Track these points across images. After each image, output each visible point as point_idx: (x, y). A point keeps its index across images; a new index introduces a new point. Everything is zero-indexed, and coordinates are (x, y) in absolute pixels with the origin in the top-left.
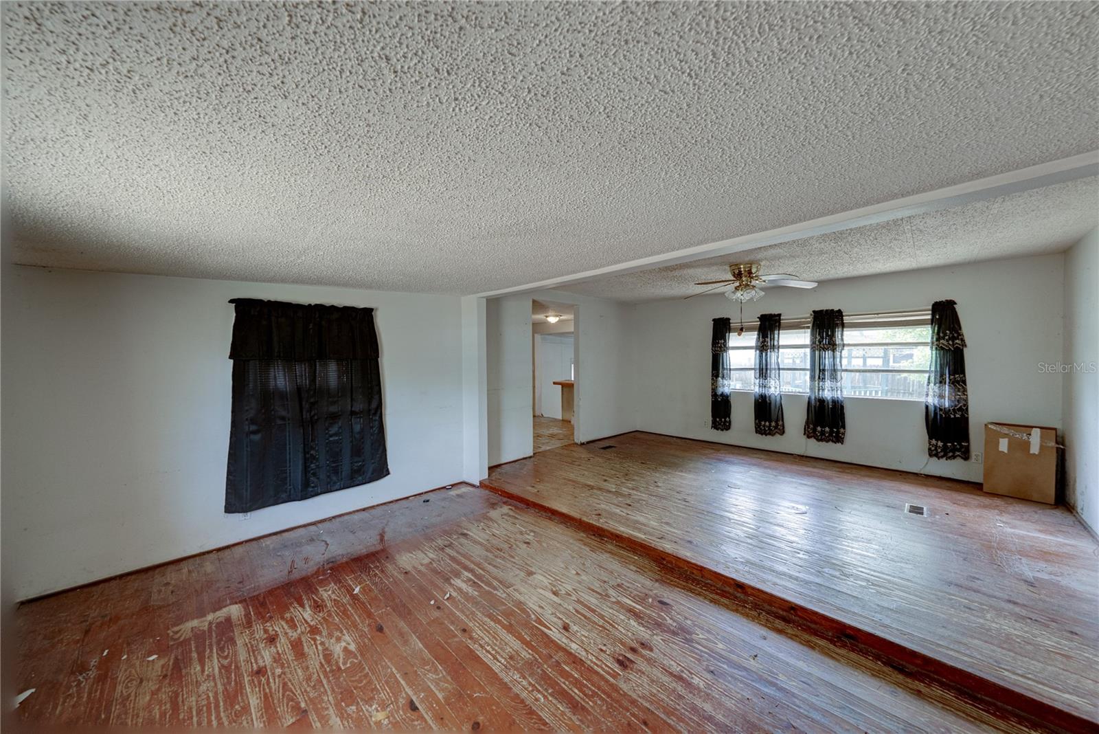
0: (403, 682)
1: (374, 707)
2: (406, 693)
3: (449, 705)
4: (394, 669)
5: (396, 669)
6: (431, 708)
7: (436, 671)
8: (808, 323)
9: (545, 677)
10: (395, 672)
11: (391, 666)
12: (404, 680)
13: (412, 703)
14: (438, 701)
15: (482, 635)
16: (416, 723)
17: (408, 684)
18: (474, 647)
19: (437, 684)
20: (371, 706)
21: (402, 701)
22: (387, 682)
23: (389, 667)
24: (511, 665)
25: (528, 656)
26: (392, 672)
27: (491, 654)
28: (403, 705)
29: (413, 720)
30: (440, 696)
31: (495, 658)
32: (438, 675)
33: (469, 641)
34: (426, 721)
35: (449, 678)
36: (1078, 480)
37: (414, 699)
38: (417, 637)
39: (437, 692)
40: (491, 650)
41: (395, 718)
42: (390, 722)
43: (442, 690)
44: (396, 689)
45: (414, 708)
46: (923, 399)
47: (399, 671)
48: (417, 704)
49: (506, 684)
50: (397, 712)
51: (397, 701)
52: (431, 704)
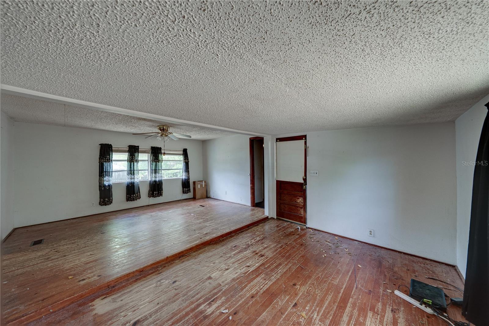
0: (286, 313)
1: (301, 320)
2: (290, 310)
3: (290, 294)
4: (281, 320)
5: (280, 319)
6: (294, 299)
7: (278, 302)
8: (149, 151)
9: (272, 270)
10: (282, 319)
11: (279, 322)
12: (284, 314)
13: (294, 306)
14: (290, 297)
15: (254, 290)
16: (300, 302)
17: (287, 310)
18: (262, 291)
19: (283, 300)
20: (301, 321)
21: (294, 310)
22: (288, 320)
23: (281, 323)
24: (269, 279)
25: (263, 275)
26: (283, 320)
27: (264, 286)
28: (296, 309)
29: (300, 303)
30: (288, 297)
31: (267, 284)
32: (279, 301)
33: (259, 294)
34: (299, 299)
35: (279, 297)
36: (211, 191)
37: (292, 306)
38: (259, 317)
39: (286, 299)
40: (262, 286)
41: (302, 310)
42: (304, 311)
43: (285, 297)
44: (290, 315)
45: (296, 305)
46: (181, 177)
47: (282, 317)
48: (294, 304)
49: (277, 280)
50: (299, 310)
51: (294, 312)
52: (292, 300)
